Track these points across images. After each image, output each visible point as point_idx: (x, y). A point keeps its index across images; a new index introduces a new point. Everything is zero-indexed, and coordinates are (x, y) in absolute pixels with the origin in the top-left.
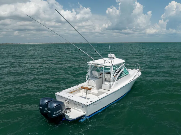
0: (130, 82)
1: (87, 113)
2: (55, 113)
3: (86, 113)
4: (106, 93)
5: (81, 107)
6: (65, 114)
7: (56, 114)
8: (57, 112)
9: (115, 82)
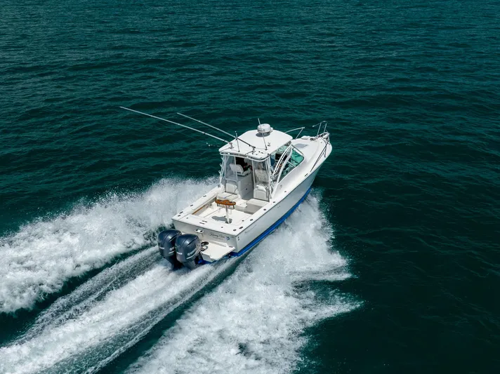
0: (307, 176)
1: (236, 247)
2: (189, 254)
3: (234, 248)
4: (263, 208)
5: (226, 238)
6: (203, 252)
7: (191, 255)
8: (191, 253)
9: (277, 184)
